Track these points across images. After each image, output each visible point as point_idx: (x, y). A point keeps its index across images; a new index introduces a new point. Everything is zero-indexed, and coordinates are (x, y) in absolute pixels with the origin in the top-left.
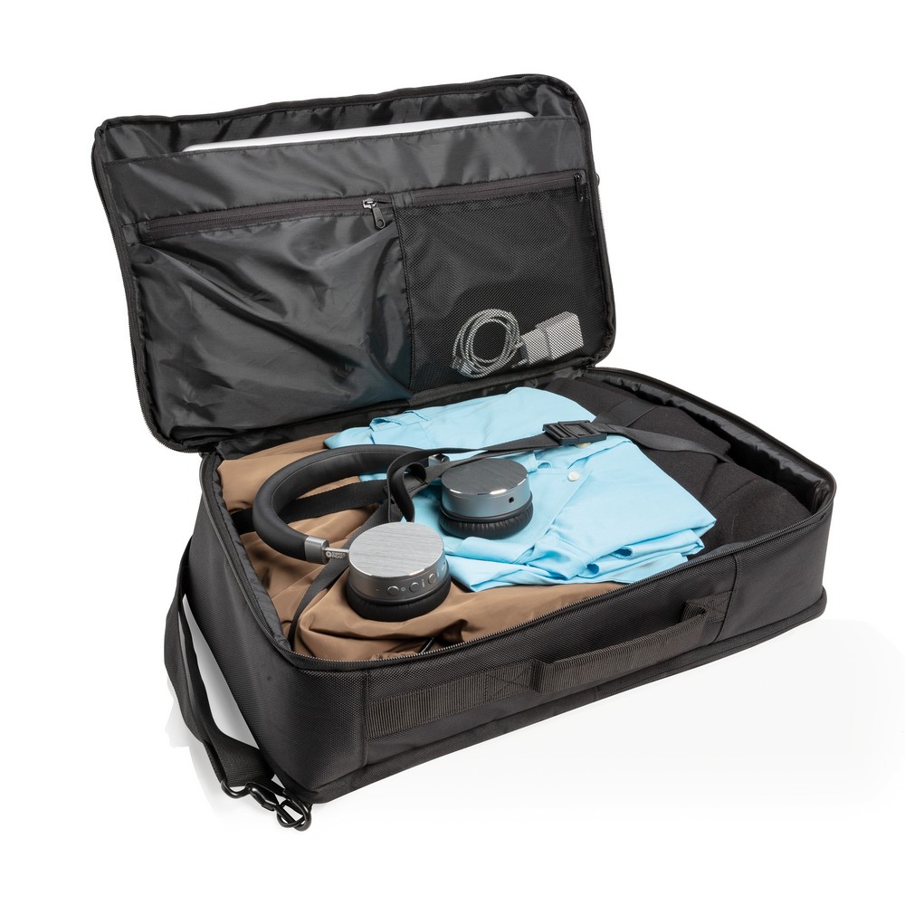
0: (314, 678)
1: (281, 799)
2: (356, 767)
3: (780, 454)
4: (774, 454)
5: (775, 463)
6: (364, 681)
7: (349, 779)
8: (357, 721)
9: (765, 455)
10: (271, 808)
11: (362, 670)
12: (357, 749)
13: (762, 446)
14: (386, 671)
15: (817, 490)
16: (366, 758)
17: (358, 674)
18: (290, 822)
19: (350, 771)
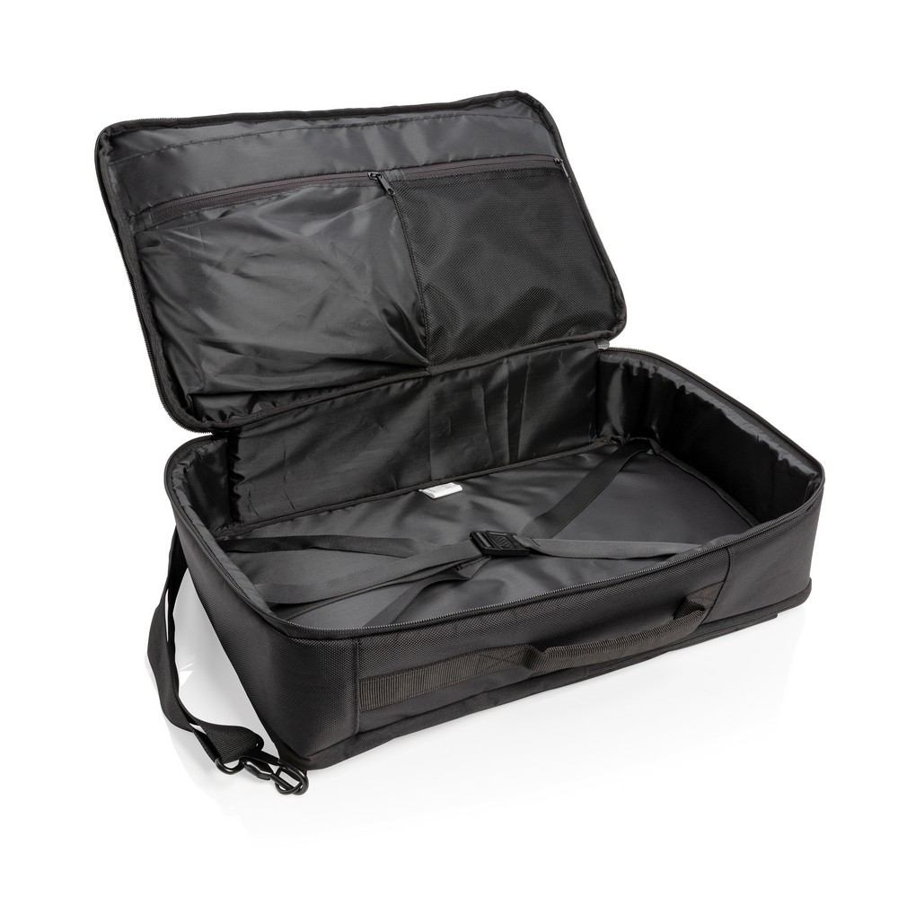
0: (306, 646)
1: (275, 768)
2: (348, 735)
3: (781, 446)
4: (774, 445)
5: (774, 454)
6: (354, 649)
7: (342, 746)
8: (349, 690)
9: (765, 445)
10: (266, 778)
11: (353, 638)
12: (349, 716)
13: (763, 437)
14: (377, 639)
15: (810, 483)
16: (358, 725)
17: (349, 643)
18: (288, 790)
19: (342, 738)
